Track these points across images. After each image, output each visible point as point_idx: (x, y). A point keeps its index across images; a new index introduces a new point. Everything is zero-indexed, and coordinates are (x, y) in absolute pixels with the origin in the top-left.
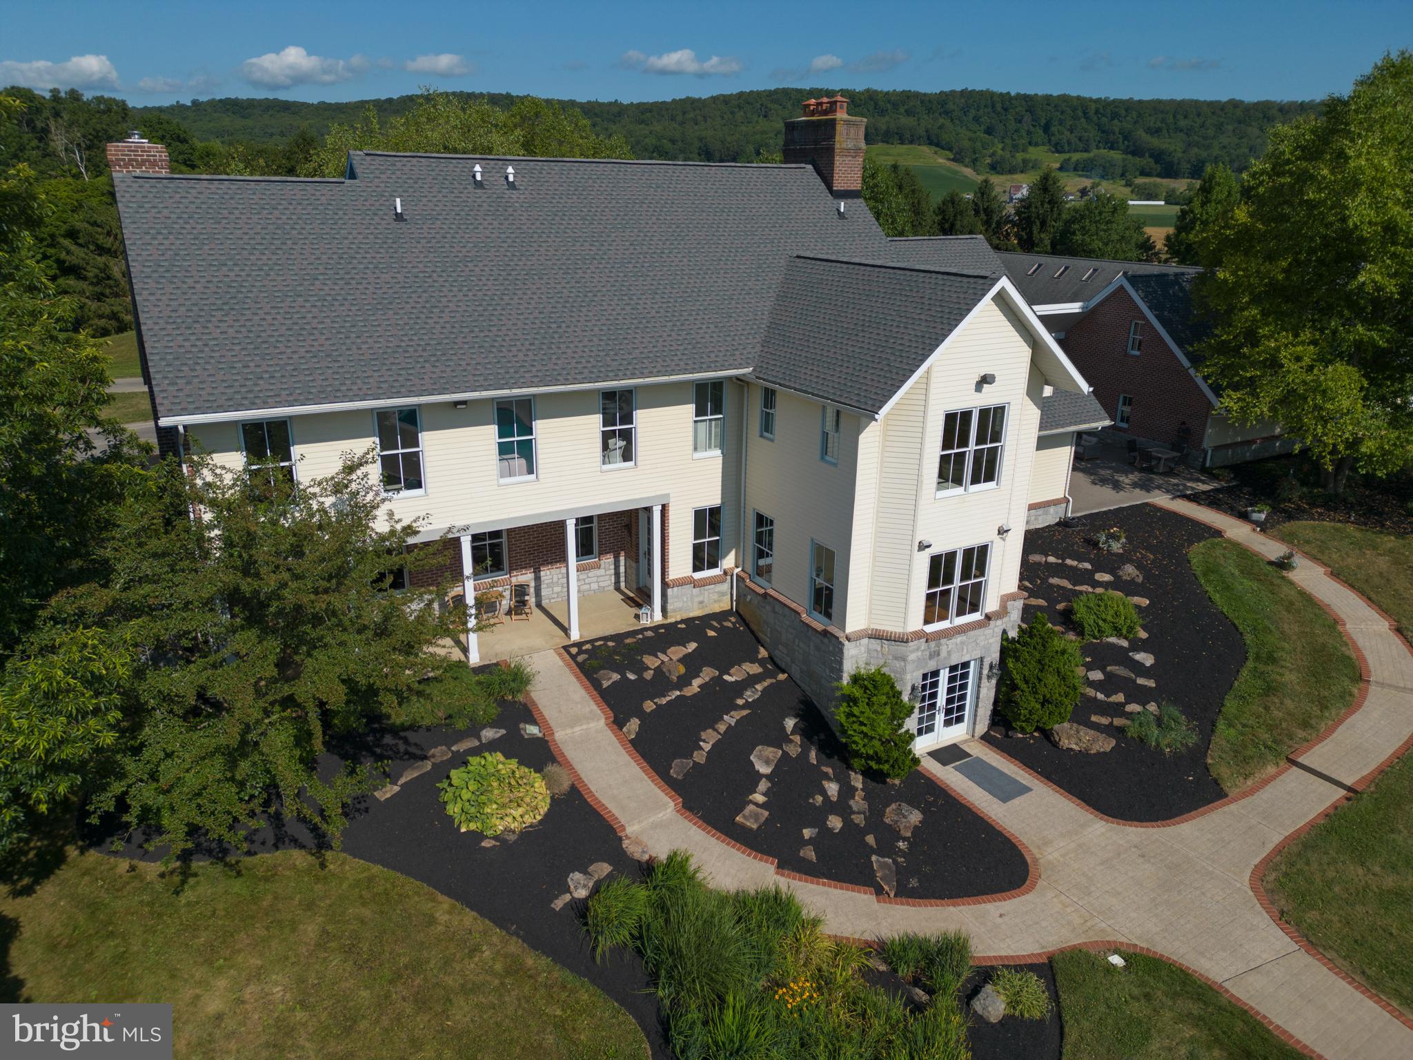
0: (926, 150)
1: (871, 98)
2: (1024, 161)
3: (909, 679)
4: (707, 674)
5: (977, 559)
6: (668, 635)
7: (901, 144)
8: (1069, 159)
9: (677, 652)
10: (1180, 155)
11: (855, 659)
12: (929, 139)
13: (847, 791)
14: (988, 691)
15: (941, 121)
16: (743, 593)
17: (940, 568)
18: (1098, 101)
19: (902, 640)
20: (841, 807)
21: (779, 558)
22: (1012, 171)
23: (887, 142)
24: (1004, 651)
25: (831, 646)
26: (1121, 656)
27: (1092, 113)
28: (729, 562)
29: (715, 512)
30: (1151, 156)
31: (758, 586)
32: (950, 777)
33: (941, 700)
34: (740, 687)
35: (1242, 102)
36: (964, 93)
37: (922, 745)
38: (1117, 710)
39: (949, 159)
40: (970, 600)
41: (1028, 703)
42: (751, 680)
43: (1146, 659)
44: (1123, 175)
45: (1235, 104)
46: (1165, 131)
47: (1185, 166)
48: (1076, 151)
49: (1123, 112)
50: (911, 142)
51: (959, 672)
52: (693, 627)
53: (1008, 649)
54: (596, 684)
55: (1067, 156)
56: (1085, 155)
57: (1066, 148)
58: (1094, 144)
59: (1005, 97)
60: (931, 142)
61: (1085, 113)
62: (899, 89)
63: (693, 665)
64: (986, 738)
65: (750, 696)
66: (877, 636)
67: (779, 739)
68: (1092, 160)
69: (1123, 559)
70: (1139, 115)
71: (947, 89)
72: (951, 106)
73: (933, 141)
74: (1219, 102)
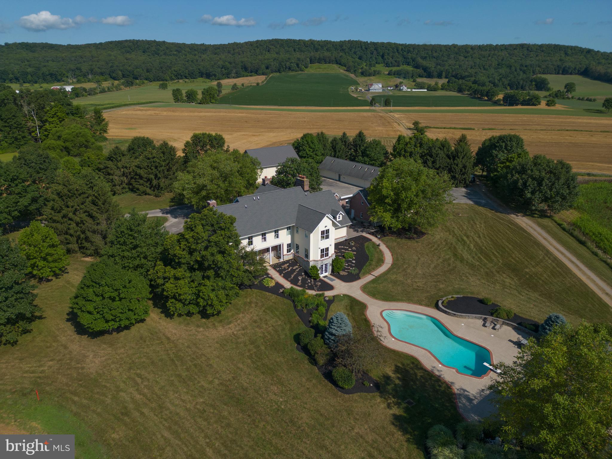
0: (335, 66)
1: (312, 43)
2: (374, 71)
3: (319, 266)
4: (291, 268)
5: (327, 249)
6: (284, 263)
7: (326, 63)
8: (391, 70)
9: (286, 265)
10: (433, 69)
11: (311, 264)
12: (336, 61)
13: (311, 281)
14: (331, 268)
15: (341, 54)
16: (294, 256)
17: (322, 251)
18: (402, 45)
19: (318, 261)
20: (311, 283)
21: (300, 250)
22: (370, 75)
23: (320, 63)
24: (332, 262)
25: (308, 262)
26: (351, 261)
27: (400, 51)
28: (292, 251)
29: (290, 244)
30: (423, 69)
31: (297, 255)
32: (325, 279)
33: (324, 269)
34: (296, 269)
35: (457, 45)
36: (349, 41)
37: (321, 276)
38: (349, 269)
39: (345, 70)
40: (327, 255)
41: (335, 269)
42: (297, 268)
43: (354, 262)
44: (412, 77)
45: (454, 46)
46: (428, 58)
47: (435, 74)
48: (394, 66)
49: (412, 50)
50: (329, 63)
51: (326, 265)
52: (288, 261)
53: (333, 261)
54: (276, 270)
55: (390, 68)
56: (398, 68)
57: (391, 65)
58: (401, 63)
59: (366, 43)
60: (337, 63)
61: (397, 50)
62: (323, 39)
63: (289, 267)
64: (331, 274)
65: (297, 270)
66: (314, 261)
67: (302, 275)
68: (400, 71)
69: (353, 246)
70: (418, 51)
71: (343, 40)
72: (344, 47)
73: (338, 62)
74: (448, 45)
